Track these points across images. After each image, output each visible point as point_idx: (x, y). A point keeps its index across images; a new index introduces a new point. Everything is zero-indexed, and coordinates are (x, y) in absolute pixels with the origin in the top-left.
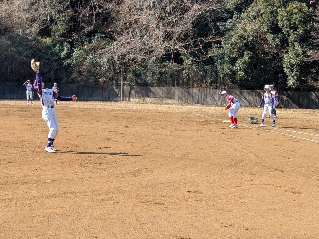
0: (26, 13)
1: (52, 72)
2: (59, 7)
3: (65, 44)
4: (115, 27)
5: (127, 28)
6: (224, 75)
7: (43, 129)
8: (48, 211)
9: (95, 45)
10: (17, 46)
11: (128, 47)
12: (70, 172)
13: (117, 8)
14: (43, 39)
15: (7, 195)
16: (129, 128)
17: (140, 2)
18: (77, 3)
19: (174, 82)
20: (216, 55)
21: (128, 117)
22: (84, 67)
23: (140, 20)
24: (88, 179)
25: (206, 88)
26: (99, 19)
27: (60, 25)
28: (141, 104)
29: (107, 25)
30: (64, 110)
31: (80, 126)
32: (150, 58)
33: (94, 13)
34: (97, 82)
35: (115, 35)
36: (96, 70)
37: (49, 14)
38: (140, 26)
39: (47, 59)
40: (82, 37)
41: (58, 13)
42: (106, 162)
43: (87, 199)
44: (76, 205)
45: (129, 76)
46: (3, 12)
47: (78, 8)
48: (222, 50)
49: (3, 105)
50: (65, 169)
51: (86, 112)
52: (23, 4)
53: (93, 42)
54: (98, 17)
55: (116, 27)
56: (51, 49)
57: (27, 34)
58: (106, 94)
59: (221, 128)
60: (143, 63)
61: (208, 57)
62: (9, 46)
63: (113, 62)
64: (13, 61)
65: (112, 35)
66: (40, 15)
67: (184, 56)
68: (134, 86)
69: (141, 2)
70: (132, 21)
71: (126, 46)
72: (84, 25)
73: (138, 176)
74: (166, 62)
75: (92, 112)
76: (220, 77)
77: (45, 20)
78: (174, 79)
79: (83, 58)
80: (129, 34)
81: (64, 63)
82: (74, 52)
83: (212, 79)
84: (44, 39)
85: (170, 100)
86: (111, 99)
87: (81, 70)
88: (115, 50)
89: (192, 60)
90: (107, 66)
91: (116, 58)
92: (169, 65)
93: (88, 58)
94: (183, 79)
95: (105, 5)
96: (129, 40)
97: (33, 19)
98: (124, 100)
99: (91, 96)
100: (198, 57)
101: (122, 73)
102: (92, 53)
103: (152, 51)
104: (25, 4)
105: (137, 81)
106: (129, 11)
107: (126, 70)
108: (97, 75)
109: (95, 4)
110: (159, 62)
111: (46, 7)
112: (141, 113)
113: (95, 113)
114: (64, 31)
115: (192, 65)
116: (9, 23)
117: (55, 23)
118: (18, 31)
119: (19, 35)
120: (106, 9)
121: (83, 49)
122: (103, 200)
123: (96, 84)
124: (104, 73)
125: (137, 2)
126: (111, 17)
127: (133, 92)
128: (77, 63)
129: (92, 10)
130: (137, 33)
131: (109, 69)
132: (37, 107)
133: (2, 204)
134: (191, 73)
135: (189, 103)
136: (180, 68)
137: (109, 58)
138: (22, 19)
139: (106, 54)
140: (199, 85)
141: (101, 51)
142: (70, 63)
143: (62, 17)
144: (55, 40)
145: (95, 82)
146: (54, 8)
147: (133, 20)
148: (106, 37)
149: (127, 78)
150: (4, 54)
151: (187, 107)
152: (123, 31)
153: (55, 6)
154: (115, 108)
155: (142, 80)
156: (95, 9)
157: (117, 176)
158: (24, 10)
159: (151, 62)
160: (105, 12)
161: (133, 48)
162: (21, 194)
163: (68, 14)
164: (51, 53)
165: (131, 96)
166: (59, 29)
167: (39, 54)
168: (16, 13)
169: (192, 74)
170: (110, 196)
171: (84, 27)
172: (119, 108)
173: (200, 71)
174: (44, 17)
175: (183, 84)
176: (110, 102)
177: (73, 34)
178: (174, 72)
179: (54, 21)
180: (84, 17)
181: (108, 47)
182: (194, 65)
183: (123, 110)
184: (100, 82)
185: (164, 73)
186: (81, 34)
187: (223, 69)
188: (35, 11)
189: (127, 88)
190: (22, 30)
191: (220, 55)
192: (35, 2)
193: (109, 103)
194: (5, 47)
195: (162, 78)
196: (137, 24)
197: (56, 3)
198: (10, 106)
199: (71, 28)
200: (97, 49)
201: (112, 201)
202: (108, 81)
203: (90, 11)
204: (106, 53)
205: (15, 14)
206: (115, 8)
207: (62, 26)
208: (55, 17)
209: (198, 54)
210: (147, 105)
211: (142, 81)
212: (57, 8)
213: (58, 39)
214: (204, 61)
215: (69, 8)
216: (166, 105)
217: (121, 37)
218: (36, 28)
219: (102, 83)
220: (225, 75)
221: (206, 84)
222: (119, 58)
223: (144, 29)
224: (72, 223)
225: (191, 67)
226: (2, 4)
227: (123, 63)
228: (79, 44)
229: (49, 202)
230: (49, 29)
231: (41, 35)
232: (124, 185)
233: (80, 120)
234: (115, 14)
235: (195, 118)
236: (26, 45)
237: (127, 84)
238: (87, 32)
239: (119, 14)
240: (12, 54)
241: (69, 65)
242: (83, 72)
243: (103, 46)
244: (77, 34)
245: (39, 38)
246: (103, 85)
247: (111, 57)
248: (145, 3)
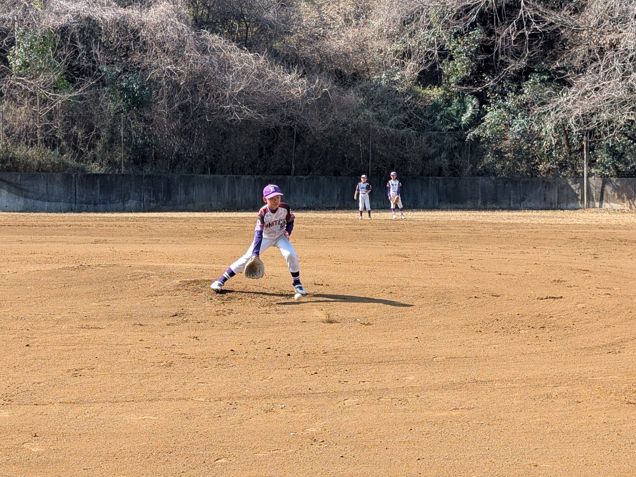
0: (393, 41)
1: (443, 155)
2: (458, 26)
3: (469, 98)
4: (569, 59)
5: (595, 60)
7: (427, 262)
8: (439, 414)
9: (528, 97)
10: (377, 107)
11: (597, 98)
12: (482, 343)
13: (573, 21)
14: (425, 91)
15: (362, 383)
16: (602, 260)
17: (620, 5)
18: (492, 16)
21: (598, 239)
22: (508, 142)
23: (622, 41)
24: (517, 356)
26: (537, 44)
27: (460, 61)
28: (626, 215)
29: (554, 56)
30: (467, 227)
31: (501, 257)
33: (527, 33)
34: (534, 172)
35: (569, 74)
36: (531, 147)
37: (438, 41)
38: (621, 54)
39: (435, 130)
40: (502, 83)
41: (455, 37)
42: (553, 324)
43: (517, 394)
44: (495, 404)
45: (599, 156)
46: (350, 41)
47: (493, 24)
49: (352, 220)
50: (472, 337)
51: (512, 231)
52: (387, 24)
53: (526, 92)
54: (535, 41)
55: (571, 59)
56: (442, 109)
57: (395, 83)
58: (553, 196)
60: (630, 130)
62: (362, 107)
63: (566, 129)
64: (369, 135)
65: (563, 75)
66: (420, 43)
68: (612, 176)
69: (623, 4)
70: (604, 44)
71: (592, 96)
72: (506, 58)
73: (619, 352)
75: (524, 230)
77: (429, 53)
79: (505, 124)
80: (598, 72)
81: (467, 135)
82: (486, 113)
84: (427, 91)
86: (564, 206)
87: (501, 149)
88: (570, 106)
90: (554, 138)
91: (572, 121)
93: (516, 125)
95: (549, 15)
96: (599, 83)
97: (406, 51)
98: (591, 205)
99: (523, 200)
101: (585, 152)
102: (523, 113)
104: (390, 24)
105: (616, 167)
106: (599, 25)
107: (594, 145)
108: (534, 157)
109: (528, 16)
111: (432, 28)
112: (628, 231)
113: (531, 232)
114: (467, 72)
116: (361, 63)
117: (448, 58)
118: (379, 77)
119: (380, 85)
120: (551, 24)
121: (505, 107)
122: (549, 396)
123: (532, 176)
124: (547, 152)
125: (615, 6)
126: (562, 39)
127: (608, 189)
128: (492, 134)
129: (523, 27)
130: (615, 69)
131: (557, 144)
132: (415, 223)
133: (353, 399)
137: (558, 121)
138: (385, 54)
139: (552, 114)
141: (541, 109)
142: (479, 136)
143: (464, 45)
144: (449, 91)
145: (530, 173)
146: (448, 29)
147: (606, 43)
148: (550, 80)
149: (595, 161)
150: (352, 122)
152: (585, 66)
153: (449, 24)
154: (571, 223)
155: (627, 164)
156: (528, 26)
157: (577, 351)
158: (391, 37)
160: (549, 31)
161: (607, 100)
162: (387, 381)
163: (474, 39)
164: (441, 116)
165: (605, 197)
166: (457, 70)
167: (419, 120)
168: (374, 42)
170: (562, 389)
171: (506, 63)
172: (581, 222)
174: (427, 47)
176: (562, 211)
177: (485, 77)
179: (447, 55)
180: (506, 42)
181: (555, 99)
183: (588, 226)
184: (539, 172)
186: (500, 77)
188: (411, 36)
189: (595, 182)
190: (386, 75)
192: (410, 19)
193: (559, 213)
194: (354, 110)
196: (616, 51)
197: (450, 18)
198: (365, 222)
199: (480, 65)
200: (534, 105)
201: (566, 399)
202: (557, 168)
203: (518, 29)
204: (552, 113)
205: (372, 44)
206: (570, 20)
207: (464, 62)
208: (449, 46)
211: (627, 166)
212: (453, 29)
213: (455, 88)
215: (476, 26)
217: (582, 79)
218: (413, 70)
219: (544, 174)
222: (578, 122)
223: (630, 60)
224: (488, 437)
226: (347, 26)
227: (588, 130)
228: (497, 97)
229: (442, 398)
230: (438, 69)
231: (421, 83)
232: (591, 369)
233: (501, 246)
234: (569, 32)
236: (394, 104)
237: (597, 172)
238: (512, 73)
239: (577, 33)
240: (367, 121)
241: (477, 138)
242: (506, 153)
243: (546, 98)
244: (493, 78)
245: (419, 89)
246: (546, 178)
247: (562, 119)
248: (630, 7)
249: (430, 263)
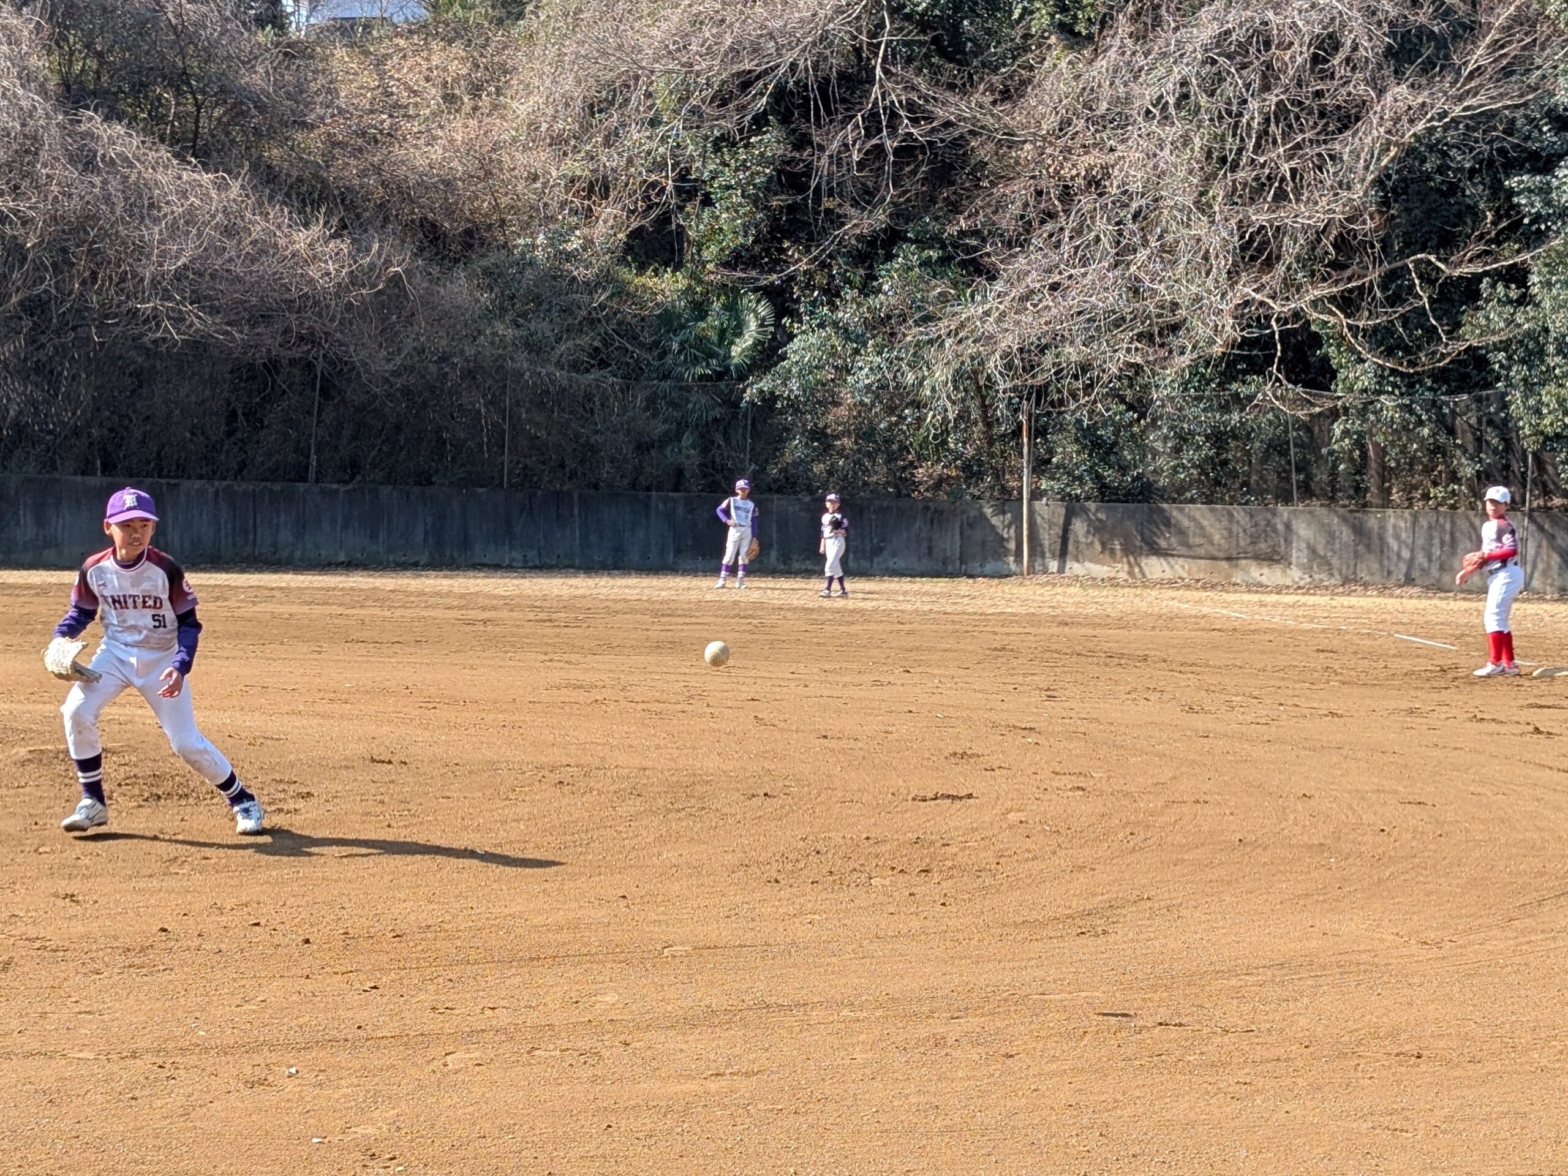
0: (565, 154)
1: (687, 440)
2: (722, 123)
3: (749, 299)
4: (989, 211)
5: (1052, 215)
6: (1541, 439)
7: (649, 706)
8: (679, 1088)
9: (892, 301)
10: (523, 315)
11: (1055, 307)
12: (781, 911)
13: (1000, 119)
14: (642, 280)
15: (489, 1013)
16: (1066, 704)
17: (1111, 84)
18: (807, 99)
19: (1288, 480)
20: (1501, 342)
21: (1056, 651)
22: (842, 411)
23: (1116, 172)
24: (865, 943)
25: (1453, 507)
26: (914, 173)
27: (728, 209)
28: (1121, 591)
29: (952, 204)
30: (745, 617)
31: (826, 693)
32: (1165, 359)
33: (890, 145)
34: (903, 485)
35: (988, 249)
36: (897, 424)
37: (674, 156)
38: (1113, 203)
39: (665, 377)
40: (830, 266)
41: (717, 149)
42: (949, 863)
43: (862, 1037)
44: (811, 1062)
45: (1060, 450)
46: (458, 151)
47: (809, 121)
48: (1532, 314)
49: (463, 596)
50: (757, 896)
51: (853, 629)
52: (550, 111)
53: (886, 287)
54: (908, 164)
55: (995, 212)
56: (683, 327)
57: (569, 256)
58: (950, 542)
59: (1531, 706)
60: (1131, 386)
61: (1459, 354)
62: (488, 315)
63: (981, 383)
64: (505, 386)
65: (975, 249)
66: (630, 161)
67: (1339, 346)
68: (1088, 499)
69: (1117, 81)
70: (1072, 178)
71: (1045, 303)
72: (840, 205)
73: (1105, 932)
74: (1249, 378)
75: (881, 627)
76: (1524, 451)
77: (653, 185)
78: (1289, 462)
79: (836, 368)
80: (1058, 245)
81: (744, 391)
82: (791, 337)
83: (1480, 461)
84: (648, 280)
85: (1266, 571)
86: (974, 566)
87: (826, 427)
88: (990, 326)
89: (1379, 366)
90: (954, 403)
91: (995, 364)
92: (1260, 396)
93: (861, 369)
94: (1335, 467)
95: (943, 104)
96: (1060, 273)
97: (597, 180)
98: (1038, 568)
99: (877, 551)
100: (1407, 350)
101: (1025, 440)
102: (879, 339)
103: (1175, 328)
104: (557, 111)
105: (1099, 477)
106: (1061, 130)
107: (1047, 423)
108: (904, 449)
109: (892, 103)
110: (1212, 380)
111: (660, 123)
112: (1125, 632)
113: (898, 631)
114: (746, 236)
115: (1379, 393)
116: (485, 205)
117: (699, 199)
118: (529, 240)
119: (532, 263)
120: (948, 124)
121: (835, 324)
122: (939, 1041)
123: (899, 495)
124: (935, 437)
125: (1099, 86)
126: (973, 162)
127: (1079, 528)
128: (804, 391)
129: (880, 131)
130: (1098, 239)
131: (960, 417)
132: (619, 606)
133: (468, 1051)
134: (1372, 435)
135: (1366, 585)
136: (1318, 410)
137: (963, 363)
138: (545, 185)
139: (947, 345)
140: (1417, 494)
141: (921, 333)
142: (772, 393)
143: (737, 169)
144: (700, 282)
145: (896, 487)
146: (698, 127)
147: (1078, 175)
148: (945, 261)
149: (1049, 461)
150: (462, 352)
151: (1353, 600)
152: (1028, 227)
153: (701, 116)
154: (992, 610)
155: (1124, 469)
156: (893, 127)
157: (1007, 930)
158: (557, 141)
159: (1169, 379)
160: (942, 141)
161: (1079, 313)
162: (551, 1006)
163: (762, 154)
164: (682, 344)
165: (1071, 547)
166: (721, 229)
167: (627, 350)
168: (518, 155)
169: (1380, 439)
170: (971, 1023)
171: (839, 216)
172: (1015, 608)
173: (1420, 423)
174: (649, 171)
175: (1334, 490)
176: (971, 581)
177: (788, 249)
178: (1286, 432)
179: (696, 191)
180: (839, 165)
181: (957, 309)
182: (1388, 393)
183: (1033, 619)
184: (916, 485)
185: (1235, 437)
186: (824, 250)
187: (1538, 412)
188: (607, 143)
189: (1049, 511)
190: (547, 238)
191: (1521, 342)
192: (606, 100)
193: (963, 585)
194: (466, 321)
195: (1225, 463)
196: (1101, 195)
197: (703, 101)
198: (494, 602)
199: (775, 219)
200: (904, 321)
201: (980, 1050)
202: (958, 477)
203: (869, 136)
204: (948, 342)
205: (512, 158)
206: (992, 115)
207: (737, 212)
208: (704, 168)
209: (1410, 336)
210: (1154, 593)
211: (1123, 475)
212: (712, 128)
213: (714, 275)
214: (1443, 370)
215: (767, 123)
216: (1249, 591)
217: (1021, 262)
218: (612, 227)
219: (927, 490)
220: (1547, 438)
221: (1450, 489)
222: (1009, 366)
223: (1135, 217)
224: (793, 1144)
225: (1372, 403)
226: (449, 113)
227: (1032, 387)
228: (816, 299)
229: (684, 1047)
230: (674, 227)
231: (634, 260)
232: (1039, 973)
233: (827, 667)
234: (990, 146)
235: (1394, 656)
236: (565, 311)
237: (1052, 489)
238: (853, 242)
239: (1009, 147)
240: (500, 351)
241: (769, 399)
242: (837, 437)
243: (934, 305)
244: (808, 251)
245: (627, 274)
246: (931, 500)
247: (973, 358)
248: (1136, 89)
249: (655, 707)
